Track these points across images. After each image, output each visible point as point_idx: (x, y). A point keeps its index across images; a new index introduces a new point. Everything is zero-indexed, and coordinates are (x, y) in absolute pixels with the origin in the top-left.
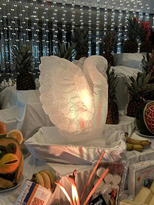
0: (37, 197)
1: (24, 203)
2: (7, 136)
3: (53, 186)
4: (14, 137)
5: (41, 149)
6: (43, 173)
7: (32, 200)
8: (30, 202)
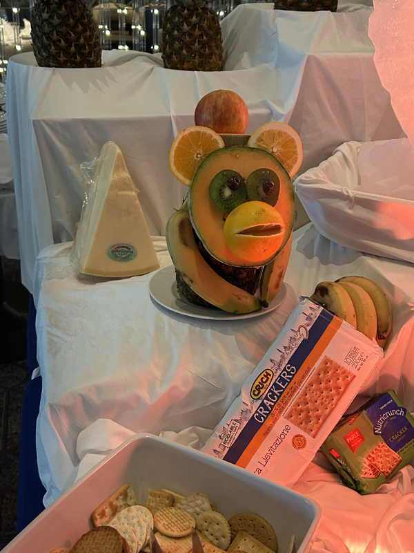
0: (332, 357)
1: (289, 368)
2: (252, 143)
3: (386, 331)
4: (275, 150)
5: (350, 208)
6: (351, 284)
7: (317, 365)
8: (309, 369)
